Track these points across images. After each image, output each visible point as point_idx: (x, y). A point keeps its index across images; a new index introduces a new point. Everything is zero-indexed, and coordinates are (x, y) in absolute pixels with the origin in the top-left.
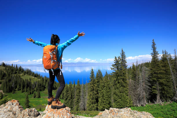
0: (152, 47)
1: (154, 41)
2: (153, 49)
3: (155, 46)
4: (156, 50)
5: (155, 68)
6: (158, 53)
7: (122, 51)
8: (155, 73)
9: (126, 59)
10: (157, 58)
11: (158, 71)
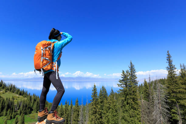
0: (167, 59)
1: (169, 52)
2: (168, 62)
3: (171, 58)
4: (172, 64)
5: (173, 86)
6: (175, 67)
7: (131, 63)
8: (173, 92)
9: (136, 74)
10: (174, 73)
11: (177, 89)
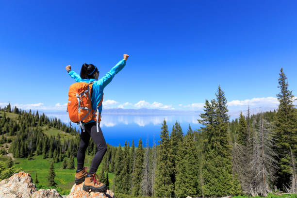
0: (279, 83)
1: (283, 71)
2: (281, 87)
3: (286, 81)
4: (288, 89)
5: (287, 123)
6: (292, 94)
7: (220, 89)
8: (286, 133)
9: (226, 105)
10: (290, 104)
11: (293, 128)
